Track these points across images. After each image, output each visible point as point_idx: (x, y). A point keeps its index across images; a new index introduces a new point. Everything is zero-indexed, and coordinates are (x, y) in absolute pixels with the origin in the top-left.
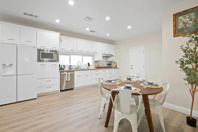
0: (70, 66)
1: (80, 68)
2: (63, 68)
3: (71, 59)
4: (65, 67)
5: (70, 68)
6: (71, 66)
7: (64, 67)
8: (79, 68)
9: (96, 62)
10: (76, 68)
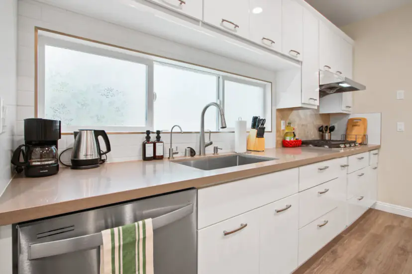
0: (148, 138)
1: (216, 149)
2: (95, 156)
3: (156, 89)
4: (109, 149)
5: (149, 153)
6: (158, 138)
7: (103, 148)
8: (209, 151)
9: (283, 113)
10: (193, 153)
